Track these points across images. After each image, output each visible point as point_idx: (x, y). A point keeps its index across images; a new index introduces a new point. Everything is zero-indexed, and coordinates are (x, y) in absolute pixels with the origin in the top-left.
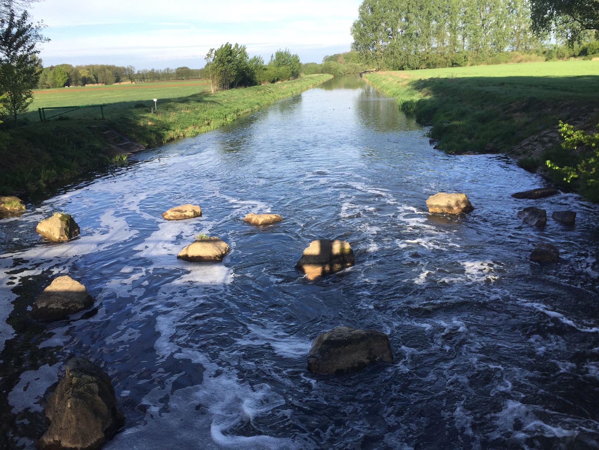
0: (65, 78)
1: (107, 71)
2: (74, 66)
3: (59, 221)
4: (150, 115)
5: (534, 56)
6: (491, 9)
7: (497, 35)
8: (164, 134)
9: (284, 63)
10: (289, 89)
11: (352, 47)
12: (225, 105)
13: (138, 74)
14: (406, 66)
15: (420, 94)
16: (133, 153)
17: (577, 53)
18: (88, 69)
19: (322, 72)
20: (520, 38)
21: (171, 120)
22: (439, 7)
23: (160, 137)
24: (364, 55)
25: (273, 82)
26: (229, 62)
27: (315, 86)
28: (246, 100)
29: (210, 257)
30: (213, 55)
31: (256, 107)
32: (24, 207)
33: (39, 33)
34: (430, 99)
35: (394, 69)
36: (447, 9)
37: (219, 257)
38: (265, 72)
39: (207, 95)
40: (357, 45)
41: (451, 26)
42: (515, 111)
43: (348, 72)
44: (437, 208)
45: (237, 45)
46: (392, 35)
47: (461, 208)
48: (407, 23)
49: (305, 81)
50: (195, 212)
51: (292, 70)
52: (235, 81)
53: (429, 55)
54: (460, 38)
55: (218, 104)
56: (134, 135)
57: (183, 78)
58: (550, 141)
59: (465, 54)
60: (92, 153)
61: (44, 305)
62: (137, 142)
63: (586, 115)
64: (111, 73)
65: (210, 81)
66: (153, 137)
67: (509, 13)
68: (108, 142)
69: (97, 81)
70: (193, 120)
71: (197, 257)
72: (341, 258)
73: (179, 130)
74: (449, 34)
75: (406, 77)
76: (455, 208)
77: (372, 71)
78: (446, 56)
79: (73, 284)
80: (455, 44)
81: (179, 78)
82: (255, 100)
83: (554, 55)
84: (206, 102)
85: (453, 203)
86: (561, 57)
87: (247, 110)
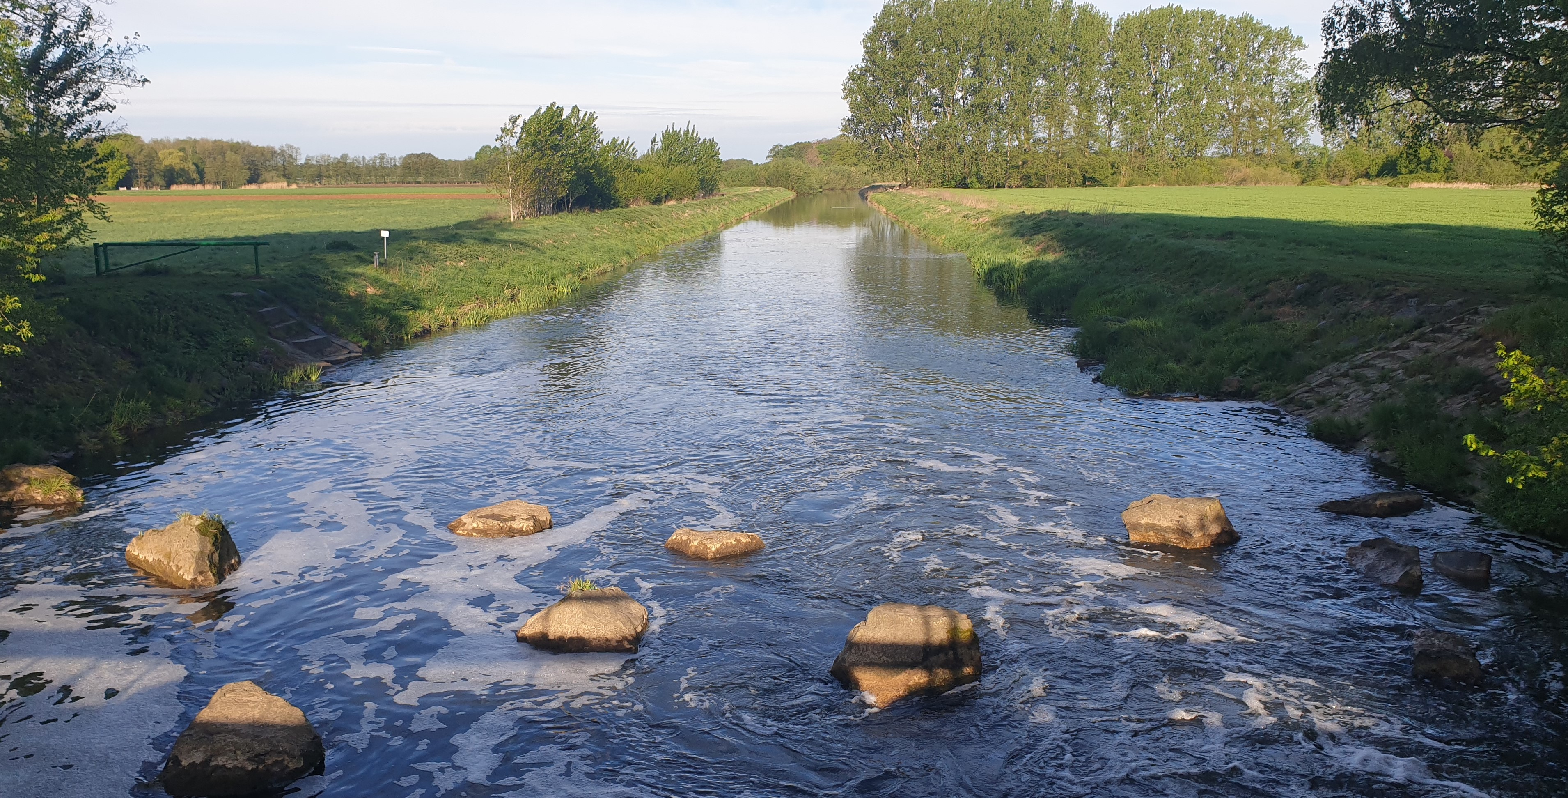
0: (121, 167)
1: (230, 156)
2: (147, 139)
3: (196, 535)
4: (370, 271)
5: (1274, 171)
6: (1173, 59)
7: (1187, 117)
8: (406, 317)
9: (682, 158)
10: (697, 221)
11: (845, 129)
12: (552, 253)
13: (307, 165)
14: (974, 179)
15: (1029, 248)
16: (334, 363)
17: (1373, 171)
18: (182, 150)
19: (768, 183)
20: (1240, 129)
21: (421, 283)
22: (1052, 48)
23: (398, 324)
24: (874, 148)
25: (657, 201)
26: (556, 148)
27: (756, 216)
28: (598, 242)
29: (607, 640)
30: (518, 130)
31: (624, 260)
32: (79, 495)
33: (126, 63)
34: (1056, 262)
35: (944, 185)
36: (1070, 53)
37: (629, 641)
38: (639, 177)
39: (503, 225)
40: (857, 125)
41: (1080, 91)
42: (1281, 303)
43: (831, 186)
44: (1151, 533)
45: (575, 110)
46: (940, 106)
47: (1209, 535)
48: (976, 82)
49: (732, 203)
50: (536, 521)
51: (701, 176)
52: (568, 195)
53: (1028, 157)
54: (1101, 119)
55: (534, 248)
56: (334, 319)
57: (420, 179)
58: (1383, 379)
59: (1113, 158)
60: (234, 359)
61: (198, 757)
62: (340, 336)
63: (1462, 320)
64: (239, 159)
65: (509, 192)
66: (382, 324)
67: (1215, 71)
68: (270, 334)
69: (202, 178)
70: (476, 287)
71: (571, 639)
72: (951, 652)
73: (442, 310)
74: (1075, 110)
75: (982, 206)
76: (1197, 535)
77: (892, 188)
78: (1067, 160)
79: (270, 703)
80: (1089, 134)
81: (410, 179)
82: (619, 243)
83: (1320, 170)
84: (504, 243)
85: (1191, 521)
86: (1335, 176)
87: (603, 267)
